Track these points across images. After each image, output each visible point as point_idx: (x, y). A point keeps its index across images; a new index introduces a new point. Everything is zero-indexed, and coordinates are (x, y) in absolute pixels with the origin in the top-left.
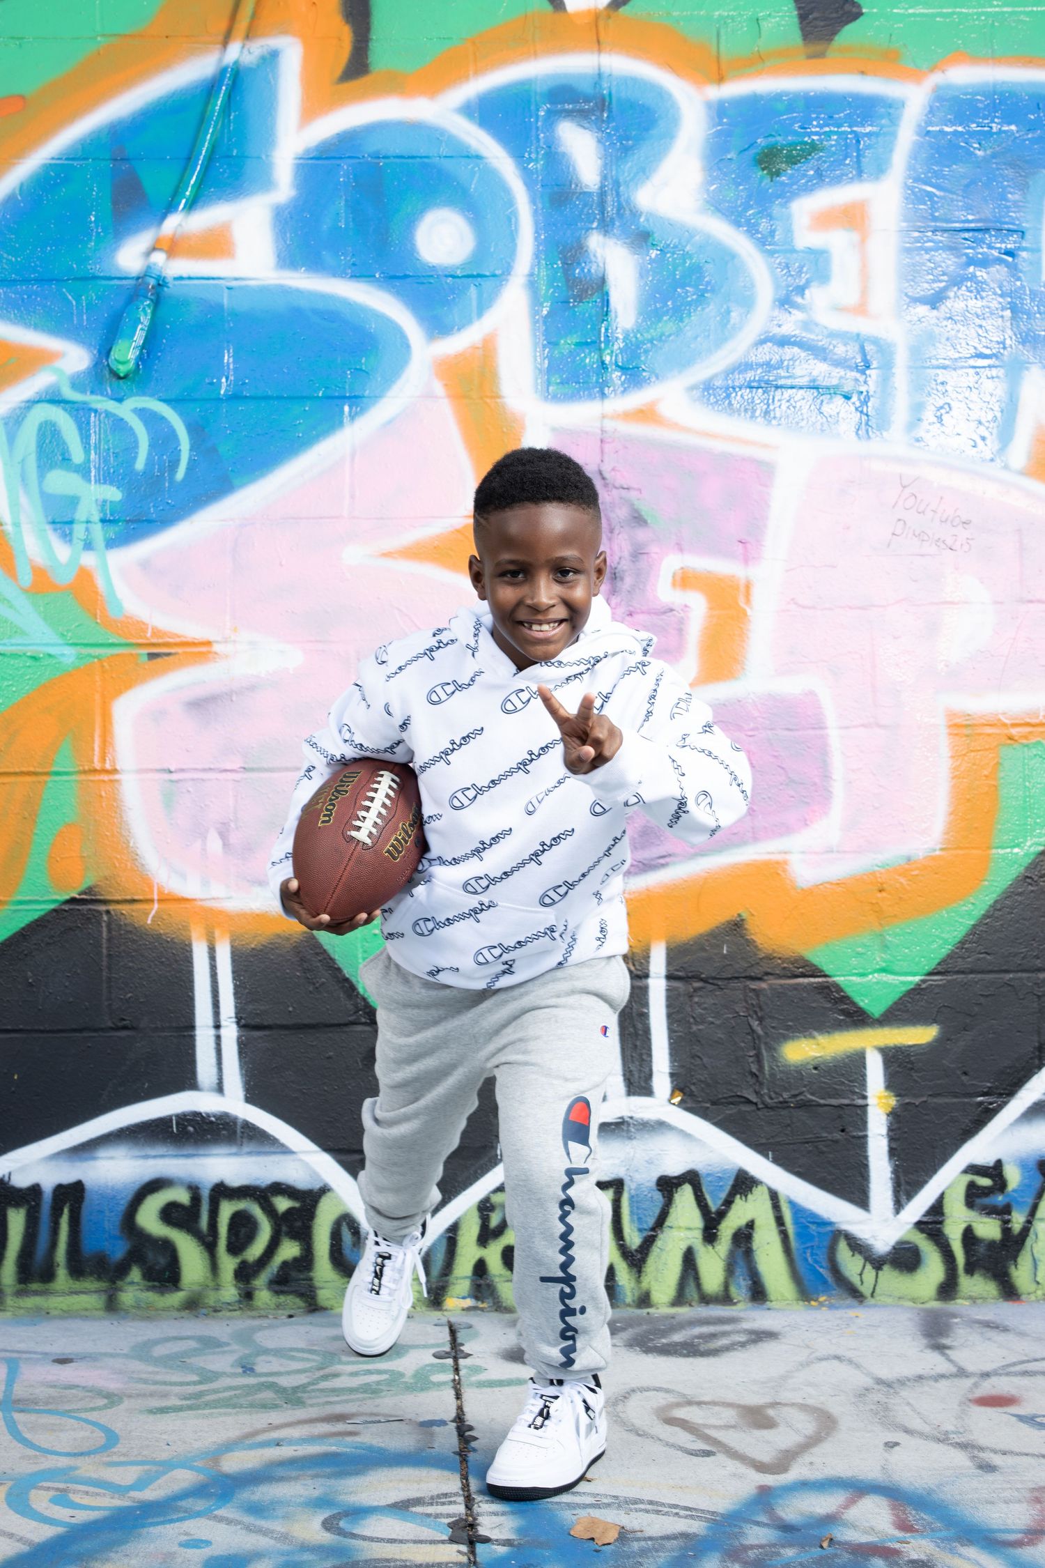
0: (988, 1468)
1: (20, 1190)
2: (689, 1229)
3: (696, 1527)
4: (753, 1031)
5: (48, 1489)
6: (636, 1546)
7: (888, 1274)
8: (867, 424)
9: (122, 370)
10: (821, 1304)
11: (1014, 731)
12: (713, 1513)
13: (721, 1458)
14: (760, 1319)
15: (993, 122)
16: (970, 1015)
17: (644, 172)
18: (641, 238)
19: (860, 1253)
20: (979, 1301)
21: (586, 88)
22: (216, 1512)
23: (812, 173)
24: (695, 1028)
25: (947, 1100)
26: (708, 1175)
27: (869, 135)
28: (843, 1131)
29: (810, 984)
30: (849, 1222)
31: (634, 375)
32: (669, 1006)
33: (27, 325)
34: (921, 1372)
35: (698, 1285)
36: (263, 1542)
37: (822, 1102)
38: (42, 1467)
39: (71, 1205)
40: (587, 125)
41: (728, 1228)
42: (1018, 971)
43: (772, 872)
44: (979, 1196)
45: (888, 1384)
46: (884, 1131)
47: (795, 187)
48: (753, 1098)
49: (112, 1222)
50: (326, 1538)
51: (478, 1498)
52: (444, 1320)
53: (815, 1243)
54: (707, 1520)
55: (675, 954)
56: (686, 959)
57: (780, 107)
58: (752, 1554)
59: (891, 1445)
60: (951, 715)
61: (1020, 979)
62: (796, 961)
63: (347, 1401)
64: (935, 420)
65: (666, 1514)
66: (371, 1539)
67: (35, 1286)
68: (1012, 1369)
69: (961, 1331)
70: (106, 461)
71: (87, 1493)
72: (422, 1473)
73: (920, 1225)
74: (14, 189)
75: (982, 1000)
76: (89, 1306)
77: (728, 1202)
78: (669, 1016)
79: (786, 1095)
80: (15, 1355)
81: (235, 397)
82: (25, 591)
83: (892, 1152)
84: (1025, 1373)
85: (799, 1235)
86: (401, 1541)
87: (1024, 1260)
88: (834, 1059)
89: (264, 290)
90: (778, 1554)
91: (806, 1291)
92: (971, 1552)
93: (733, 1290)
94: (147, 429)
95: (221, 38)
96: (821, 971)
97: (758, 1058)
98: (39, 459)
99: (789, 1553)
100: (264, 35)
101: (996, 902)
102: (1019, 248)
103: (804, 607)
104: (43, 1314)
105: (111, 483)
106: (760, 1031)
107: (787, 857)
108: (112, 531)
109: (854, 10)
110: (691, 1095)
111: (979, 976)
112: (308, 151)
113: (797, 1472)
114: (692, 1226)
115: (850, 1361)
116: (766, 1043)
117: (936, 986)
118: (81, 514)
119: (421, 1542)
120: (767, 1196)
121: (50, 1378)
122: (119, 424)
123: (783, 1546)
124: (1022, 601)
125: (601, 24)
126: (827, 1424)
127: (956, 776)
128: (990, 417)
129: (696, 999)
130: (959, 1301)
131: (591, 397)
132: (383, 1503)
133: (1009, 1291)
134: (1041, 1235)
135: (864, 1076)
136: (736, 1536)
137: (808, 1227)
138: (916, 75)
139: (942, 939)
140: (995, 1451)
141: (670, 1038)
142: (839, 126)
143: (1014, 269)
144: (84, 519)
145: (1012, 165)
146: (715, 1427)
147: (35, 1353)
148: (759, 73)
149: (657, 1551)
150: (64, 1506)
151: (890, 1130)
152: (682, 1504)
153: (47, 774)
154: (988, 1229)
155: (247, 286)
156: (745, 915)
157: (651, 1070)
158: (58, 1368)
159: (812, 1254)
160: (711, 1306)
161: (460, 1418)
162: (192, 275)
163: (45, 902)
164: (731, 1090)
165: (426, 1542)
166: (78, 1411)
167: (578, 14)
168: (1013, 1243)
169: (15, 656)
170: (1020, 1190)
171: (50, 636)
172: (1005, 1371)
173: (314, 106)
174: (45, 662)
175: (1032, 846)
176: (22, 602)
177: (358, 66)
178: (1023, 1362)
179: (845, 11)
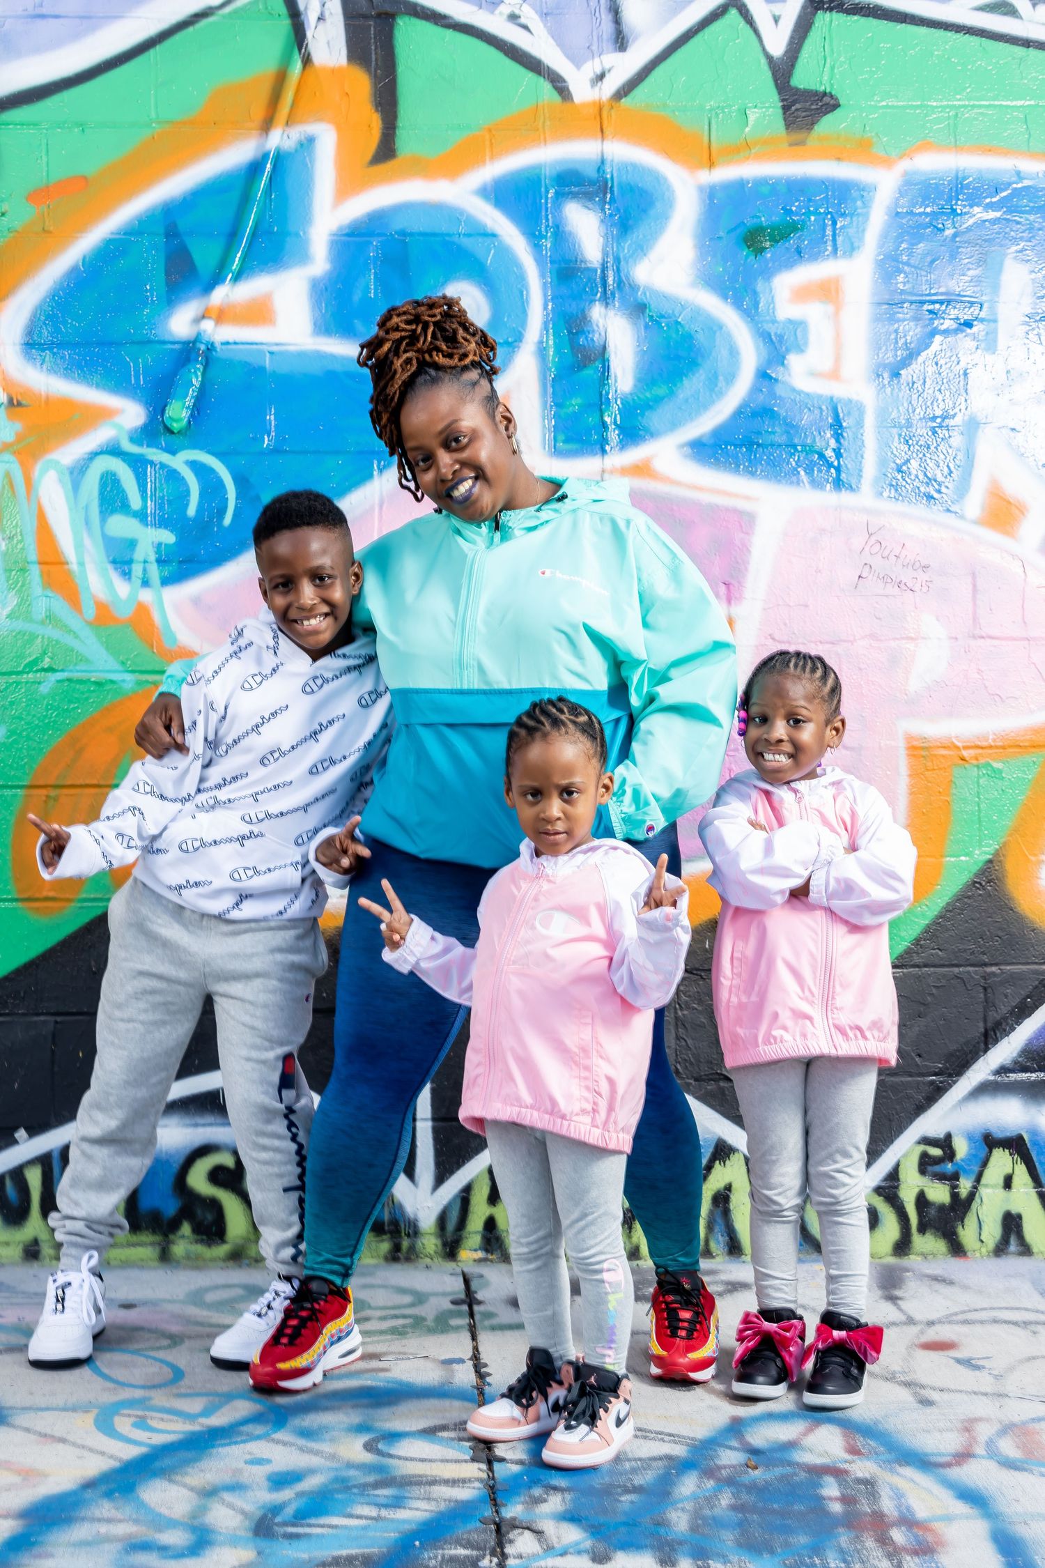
0: (926, 1402)
3: (679, 1451)
5: (129, 1416)
6: (627, 1465)
8: (838, 478)
9: (176, 426)
11: (965, 753)
12: (692, 1439)
13: (700, 1392)
14: (735, 1271)
15: (956, 203)
16: (924, 1004)
17: (642, 250)
18: (638, 309)
20: (929, 1258)
21: (591, 173)
22: (273, 1436)
23: (792, 250)
24: (680, 1013)
25: (903, 1079)
27: (843, 216)
31: (632, 434)
33: (90, 384)
36: (315, 1461)
38: (121, 1398)
40: (591, 206)
42: (965, 966)
44: (931, 1164)
47: (776, 264)
49: (165, 1183)
50: (368, 1457)
52: (459, 1270)
54: (687, 1445)
57: (764, 191)
58: (724, 1473)
60: (909, 738)
61: (968, 972)
63: (378, 1342)
64: (899, 474)
65: (653, 1439)
66: (406, 1459)
68: (954, 1318)
69: (912, 1284)
70: (161, 507)
71: (163, 1419)
72: (447, 1404)
73: (878, 1190)
74: (78, 262)
75: (934, 991)
76: (145, 1257)
81: (276, 451)
82: (89, 623)
84: (966, 1322)
86: (431, 1461)
87: (971, 1221)
89: (302, 355)
90: (747, 1473)
92: (908, 1471)
93: (713, 1245)
94: (198, 480)
95: (260, 125)
98: (101, 505)
99: (756, 1473)
100: (302, 122)
101: (948, 904)
102: (976, 319)
103: (779, 641)
105: (166, 528)
108: (167, 570)
109: (832, 102)
111: (932, 970)
112: (341, 228)
118: (139, 555)
119: (447, 1461)
121: (118, 1321)
122: (173, 475)
123: (751, 1467)
124: (974, 637)
125: (605, 114)
127: (914, 792)
128: (946, 473)
130: (912, 1257)
131: (593, 453)
132: (413, 1428)
133: (957, 1249)
134: (985, 1199)
136: (712, 1458)
138: (887, 162)
139: (900, 936)
140: (934, 1389)
142: (818, 207)
143: (970, 337)
144: (142, 559)
145: (972, 244)
148: (745, 159)
149: (645, 1469)
150: (144, 1430)
152: (667, 1431)
154: (939, 1193)
155: (287, 351)
158: (123, 1312)
161: (476, 1357)
162: (237, 341)
164: (712, 1069)
165: (451, 1461)
166: (146, 1349)
167: (584, 105)
168: (960, 1206)
169: (80, 681)
170: (967, 1160)
171: (112, 663)
172: (948, 1320)
173: (347, 187)
174: (107, 687)
175: (981, 855)
176: (87, 633)
177: (386, 150)
178: (964, 1312)
179: (823, 104)
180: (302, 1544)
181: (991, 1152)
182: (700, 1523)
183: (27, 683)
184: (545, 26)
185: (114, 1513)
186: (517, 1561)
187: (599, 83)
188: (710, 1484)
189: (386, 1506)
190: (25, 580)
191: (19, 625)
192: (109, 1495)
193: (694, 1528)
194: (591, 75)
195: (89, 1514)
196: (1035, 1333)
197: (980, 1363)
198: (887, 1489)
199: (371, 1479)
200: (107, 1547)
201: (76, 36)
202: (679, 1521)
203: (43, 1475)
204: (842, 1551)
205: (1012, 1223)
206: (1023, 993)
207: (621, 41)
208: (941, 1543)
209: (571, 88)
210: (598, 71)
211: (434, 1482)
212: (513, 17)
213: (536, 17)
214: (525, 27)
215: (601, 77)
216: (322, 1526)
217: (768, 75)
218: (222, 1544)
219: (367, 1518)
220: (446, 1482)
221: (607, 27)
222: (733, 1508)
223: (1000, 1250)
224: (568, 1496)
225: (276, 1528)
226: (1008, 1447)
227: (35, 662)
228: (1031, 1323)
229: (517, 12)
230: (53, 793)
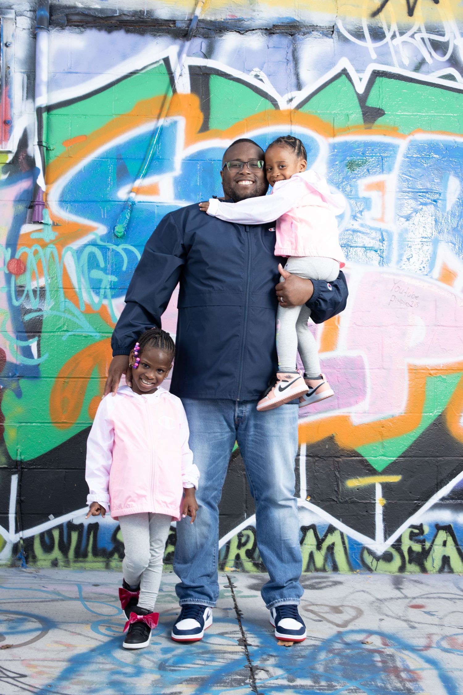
0: (413, 627)
1: (76, 525)
2: (312, 545)
3: (318, 643)
4: (336, 476)
5: (104, 626)
6: (298, 648)
7: (381, 563)
8: (383, 261)
9: (120, 235)
10: (357, 573)
11: (431, 372)
12: (323, 639)
13: (325, 622)
14: (336, 577)
15: (430, 154)
16: (413, 472)
19: (372, 555)
20: (413, 573)
23: (366, 170)
24: (315, 474)
25: (404, 502)
26: (319, 526)
27: (386, 157)
28: (367, 512)
29: (357, 460)
30: (368, 544)
32: (307, 466)
33: (85, 217)
34: (392, 596)
35: (314, 565)
37: (360, 501)
38: (100, 619)
39: (94, 531)
41: (325, 545)
42: (430, 457)
43: (345, 419)
44: (414, 536)
45: (381, 600)
46: (381, 512)
47: (359, 175)
48: (336, 499)
49: (108, 537)
51: (246, 633)
52: (225, 575)
53: (356, 551)
54: (321, 641)
55: (309, 448)
56: (313, 450)
57: (355, 146)
58: (336, 651)
59: (381, 620)
60: (409, 365)
61: (431, 460)
62: (352, 451)
64: (407, 260)
66: (213, 644)
67: (81, 559)
68: (423, 596)
69: (406, 583)
70: (112, 266)
71: (117, 628)
72: (227, 624)
73: (393, 546)
74: (82, 169)
75: (417, 467)
76: (99, 567)
77: (326, 536)
78: (307, 469)
79: (347, 499)
80: (79, 583)
82: (82, 312)
83: (384, 520)
84: (428, 598)
85: (350, 548)
86: (223, 645)
87: (429, 559)
88: (364, 486)
90: (345, 651)
91: (352, 568)
92: (406, 652)
93: (327, 567)
94: (127, 256)
95: (157, 116)
96: (361, 455)
97: (338, 486)
98: (88, 265)
99: (348, 651)
100: (172, 116)
101: (423, 432)
102: (438, 199)
103: (358, 326)
104: (83, 569)
105: (114, 275)
106: (338, 475)
107: (350, 414)
108: (114, 292)
109: (382, 112)
110: (314, 498)
111: (416, 458)
112: (186, 157)
113: (350, 627)
114: (312, 544)
115: (368, 592)
116: (340, 480)
117: (402, 461)
118: (103, 286)
119: (229, 645)
120: (339, 534)
121: (93, 591)
122: (117, 254)
123: (346, 649)
124: (436, 325)
125: (292, 115)
126: (360, 613)
127: (411, 387)
128: (426, 260)
129: (316, 464)
130: (406, 573)
132: (215, 633)
133: (424, 570)
134: (435, 550)
135: (375, 493)
136: (331, 646)
137: (353, 545)
138: (403, 136)
139: (404, 445)
140: (416, 622)
141: (307, 477)
142: (376, 154)
143: (436, 206)
144: (104, 287)
145: (437, 169)
146: (322, 613)
147: (86, 582)
148: (348, 134)
149: (306, 650)
150: (111, 631)
151: (384, 512)
152: (313, 636)
153: (89, 378)
154: (417, 548)
155: (164, 205)
156: (334, 435)
157: (300, 489)
158: (94, 588)
159: (355, 555)
160: (319, 572)
161: (236, 607)
162: (144, 201)
163: (87, 423)
164: (328, 496)
165: (231, 645)
166: (106, 602)
167: (284, 111)
168: (426, 553)
169: (78, 336)
170: (429, 534)
171: (92, 329)
172: (421, 597)
173: (189, 141)
174: (89, 338)
175: (436, 413)
176: (81, 316)
177: (205, 127)
178: (427, 594)
179: (379, 113)
180: (177, 673)
181: (438, 532)
182: (327, 669)
183: (57, 336)
184: (269, 80)
185: (104, 661)
186: (260, 681)
187: (290, 103)
188: (331, 655)
189: (208, 661)
190: (57, 295)
191: (55, 313)
192: (101, 654)
193: (326, 671)
194: (287, 99)
195: (95, 661)
196: (455, 602)
197: (434, 613)
198: (399, 659)
199: (201, 651)
200: (103, 672)
201: (84, 81)
202: (320, 668)
203: (75, 647)
204: (382, 680)
205: (446, 560)
206: (453, 468)
207: (299, 86)
208: (421, 678)
209: (279, 104)
210: (290, 98)
211: (225, 652)
212: (257, 76)
213: (266, 76)
214: (261, 80)
215: (291, 100)
216: (184, 667)
217: (356, 101)
218: (147, 673)
219: (201, 664)
220: (230, 653)
221: (293, 80)
222: (340, 664)
223: (441, 570)
224: (277, 659)
225: (167, 667)
226: (445, 644)
227: (60, 328)
228: (453, 599)
229: (258, 74)
230: (67, 380)
